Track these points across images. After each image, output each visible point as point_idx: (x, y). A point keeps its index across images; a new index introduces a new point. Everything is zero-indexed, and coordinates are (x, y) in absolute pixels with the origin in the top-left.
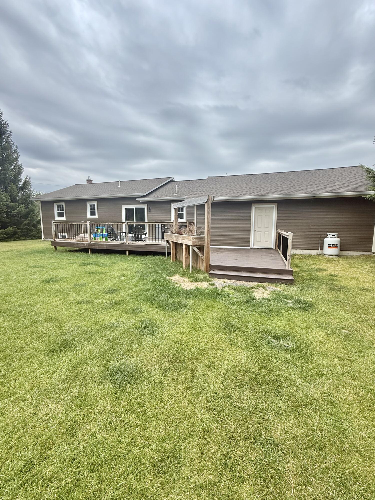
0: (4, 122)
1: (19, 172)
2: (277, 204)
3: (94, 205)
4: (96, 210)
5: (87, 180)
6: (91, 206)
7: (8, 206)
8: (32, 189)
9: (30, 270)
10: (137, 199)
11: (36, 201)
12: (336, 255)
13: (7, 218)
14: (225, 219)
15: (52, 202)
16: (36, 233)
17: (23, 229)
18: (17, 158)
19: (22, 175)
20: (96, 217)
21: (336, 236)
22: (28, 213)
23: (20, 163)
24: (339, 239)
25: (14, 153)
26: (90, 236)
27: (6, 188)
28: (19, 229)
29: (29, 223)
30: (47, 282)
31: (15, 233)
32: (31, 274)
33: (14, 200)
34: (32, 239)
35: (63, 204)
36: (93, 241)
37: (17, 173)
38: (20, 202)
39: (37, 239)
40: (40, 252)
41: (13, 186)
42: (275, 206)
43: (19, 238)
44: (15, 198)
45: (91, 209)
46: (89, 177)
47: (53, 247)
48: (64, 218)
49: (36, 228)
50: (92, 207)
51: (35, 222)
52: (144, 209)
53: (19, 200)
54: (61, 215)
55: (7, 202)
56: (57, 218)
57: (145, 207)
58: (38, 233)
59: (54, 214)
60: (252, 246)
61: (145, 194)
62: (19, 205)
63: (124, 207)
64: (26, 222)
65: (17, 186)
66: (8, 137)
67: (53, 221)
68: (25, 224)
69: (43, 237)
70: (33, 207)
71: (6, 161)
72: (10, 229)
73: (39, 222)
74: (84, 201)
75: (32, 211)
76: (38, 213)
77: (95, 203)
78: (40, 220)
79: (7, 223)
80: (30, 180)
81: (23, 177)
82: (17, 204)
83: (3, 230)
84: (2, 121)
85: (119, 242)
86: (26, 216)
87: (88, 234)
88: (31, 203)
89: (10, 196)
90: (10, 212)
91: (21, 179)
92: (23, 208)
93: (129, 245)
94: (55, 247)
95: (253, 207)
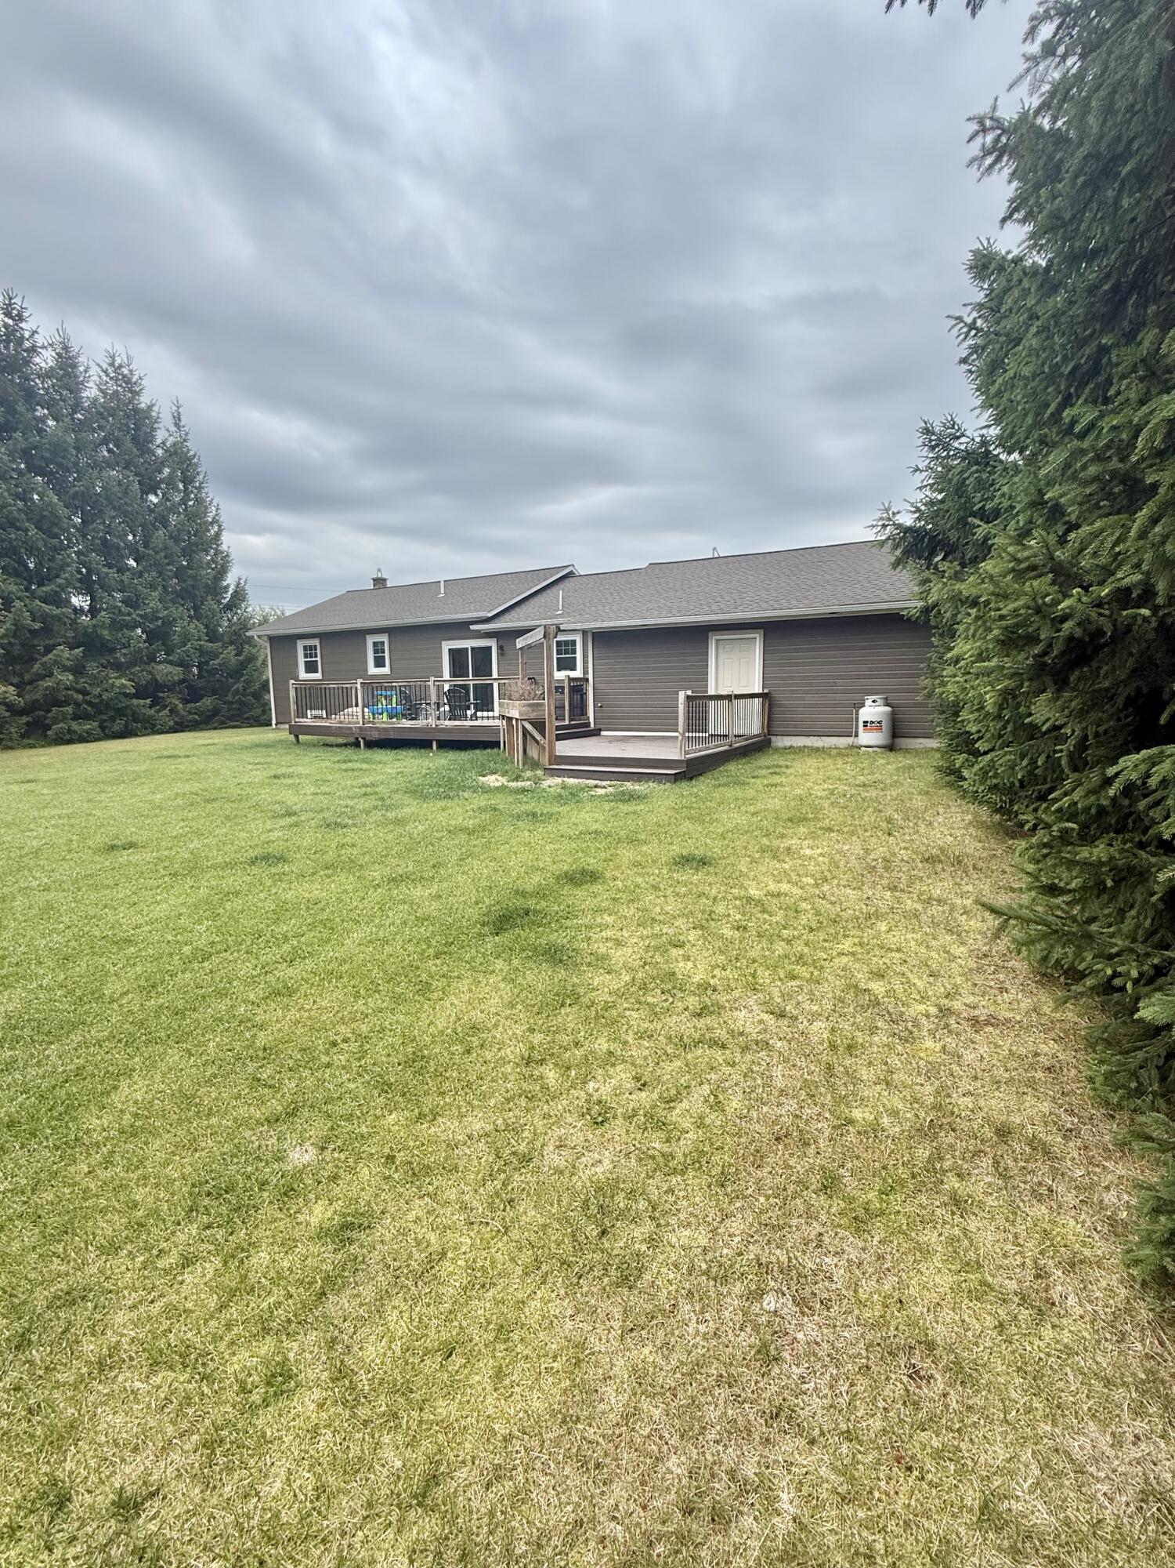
0: (192, 453)
1: (222, 571)
2: (762, 631)
3: (383, 643)
4: (387, 655)
5: (374, 580)
6: (375, 644)
7: (201, 651)
8: (250, 609)
9: (250, 767)
10: (472, 627)
11: (259, 637)
12: (879, 747)
13: (200, 676)
14: (654, 668)
15: (292, 639)
16: (259, 711)
17: (232, 703)
18: (218, 535)
19: (229, 575)
20: (386, 670)
21: (880, 702)
22: (243, 665)
23: (224, 547)
24: (888, 709)
25: (212, 523)
26: (363, 712)
27: (196, 608)
28: (225, 703)
29: (245, 689)
30: (276, 777)
31: (216, 712)
32: (251, 770)
33: (213, 636)
34: (252, 726)
35: (316, 642)
36: (370, 722)
37: (219, 573)
38: (226, 639)
39: (261, 725)
40: (267, 746)
41: (210, 603)
42: (757, 636)
43: (223, 723)
44: (215, 631)
45: (376, 651)
46: (379, 570)
47: (292, 738)
48: (318, 676)
49: (258, 700)
50: (378, 648)
51: (257, 686)
52: (490, 648)
53: (222, 635)
54: (311, 667)
55: (200, 640)
56: (303, 675)
57: (492, 643)
58: (264, 712)
59: (297, 665)
60: (711, 731)
61: (490, 615)
62: (225, 647)
63: (447, 646)
64: (240, 686)
65: (219, 602)
66: (200, 489)
67: (292, 681)
68: (237, 692)
69: (274, 722)
70: (254, 651)
71: (197, 545)
72: (207, 702)
73: (265, 686)
74: (361, 634)
75: (251, 659)
76: (264, 663)
77: (384, 638)
78: (267, 681)
79: (201, 688)
80: (246, 587)
81: (230, 580)
82: (220, 644)
83: (193, 705)
84: (188, 450)
85: (420, 723)
86: (237, 672)
87: (359, 709)
88: (250, 640)
89: (207, 626)
90: (207, 663)
91: (227, 587)
92: (233, 653)
93: (437, 729)
94: (297, 737)
95: (713, 639)
